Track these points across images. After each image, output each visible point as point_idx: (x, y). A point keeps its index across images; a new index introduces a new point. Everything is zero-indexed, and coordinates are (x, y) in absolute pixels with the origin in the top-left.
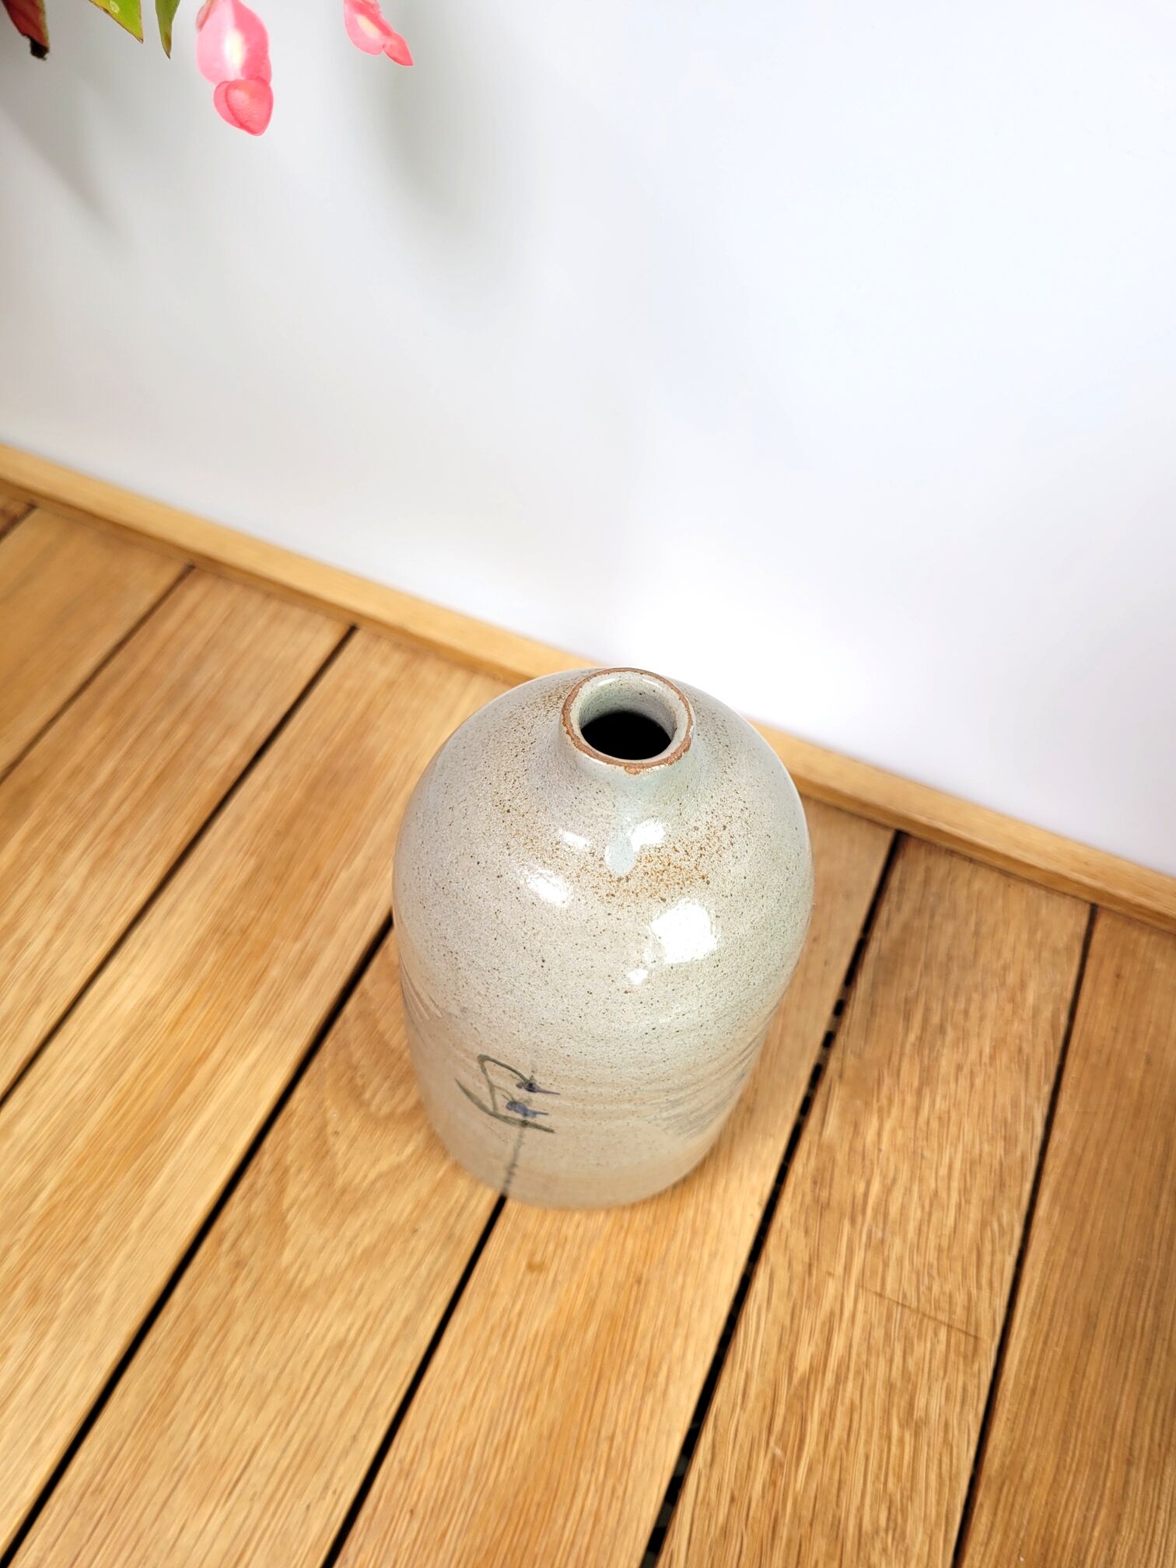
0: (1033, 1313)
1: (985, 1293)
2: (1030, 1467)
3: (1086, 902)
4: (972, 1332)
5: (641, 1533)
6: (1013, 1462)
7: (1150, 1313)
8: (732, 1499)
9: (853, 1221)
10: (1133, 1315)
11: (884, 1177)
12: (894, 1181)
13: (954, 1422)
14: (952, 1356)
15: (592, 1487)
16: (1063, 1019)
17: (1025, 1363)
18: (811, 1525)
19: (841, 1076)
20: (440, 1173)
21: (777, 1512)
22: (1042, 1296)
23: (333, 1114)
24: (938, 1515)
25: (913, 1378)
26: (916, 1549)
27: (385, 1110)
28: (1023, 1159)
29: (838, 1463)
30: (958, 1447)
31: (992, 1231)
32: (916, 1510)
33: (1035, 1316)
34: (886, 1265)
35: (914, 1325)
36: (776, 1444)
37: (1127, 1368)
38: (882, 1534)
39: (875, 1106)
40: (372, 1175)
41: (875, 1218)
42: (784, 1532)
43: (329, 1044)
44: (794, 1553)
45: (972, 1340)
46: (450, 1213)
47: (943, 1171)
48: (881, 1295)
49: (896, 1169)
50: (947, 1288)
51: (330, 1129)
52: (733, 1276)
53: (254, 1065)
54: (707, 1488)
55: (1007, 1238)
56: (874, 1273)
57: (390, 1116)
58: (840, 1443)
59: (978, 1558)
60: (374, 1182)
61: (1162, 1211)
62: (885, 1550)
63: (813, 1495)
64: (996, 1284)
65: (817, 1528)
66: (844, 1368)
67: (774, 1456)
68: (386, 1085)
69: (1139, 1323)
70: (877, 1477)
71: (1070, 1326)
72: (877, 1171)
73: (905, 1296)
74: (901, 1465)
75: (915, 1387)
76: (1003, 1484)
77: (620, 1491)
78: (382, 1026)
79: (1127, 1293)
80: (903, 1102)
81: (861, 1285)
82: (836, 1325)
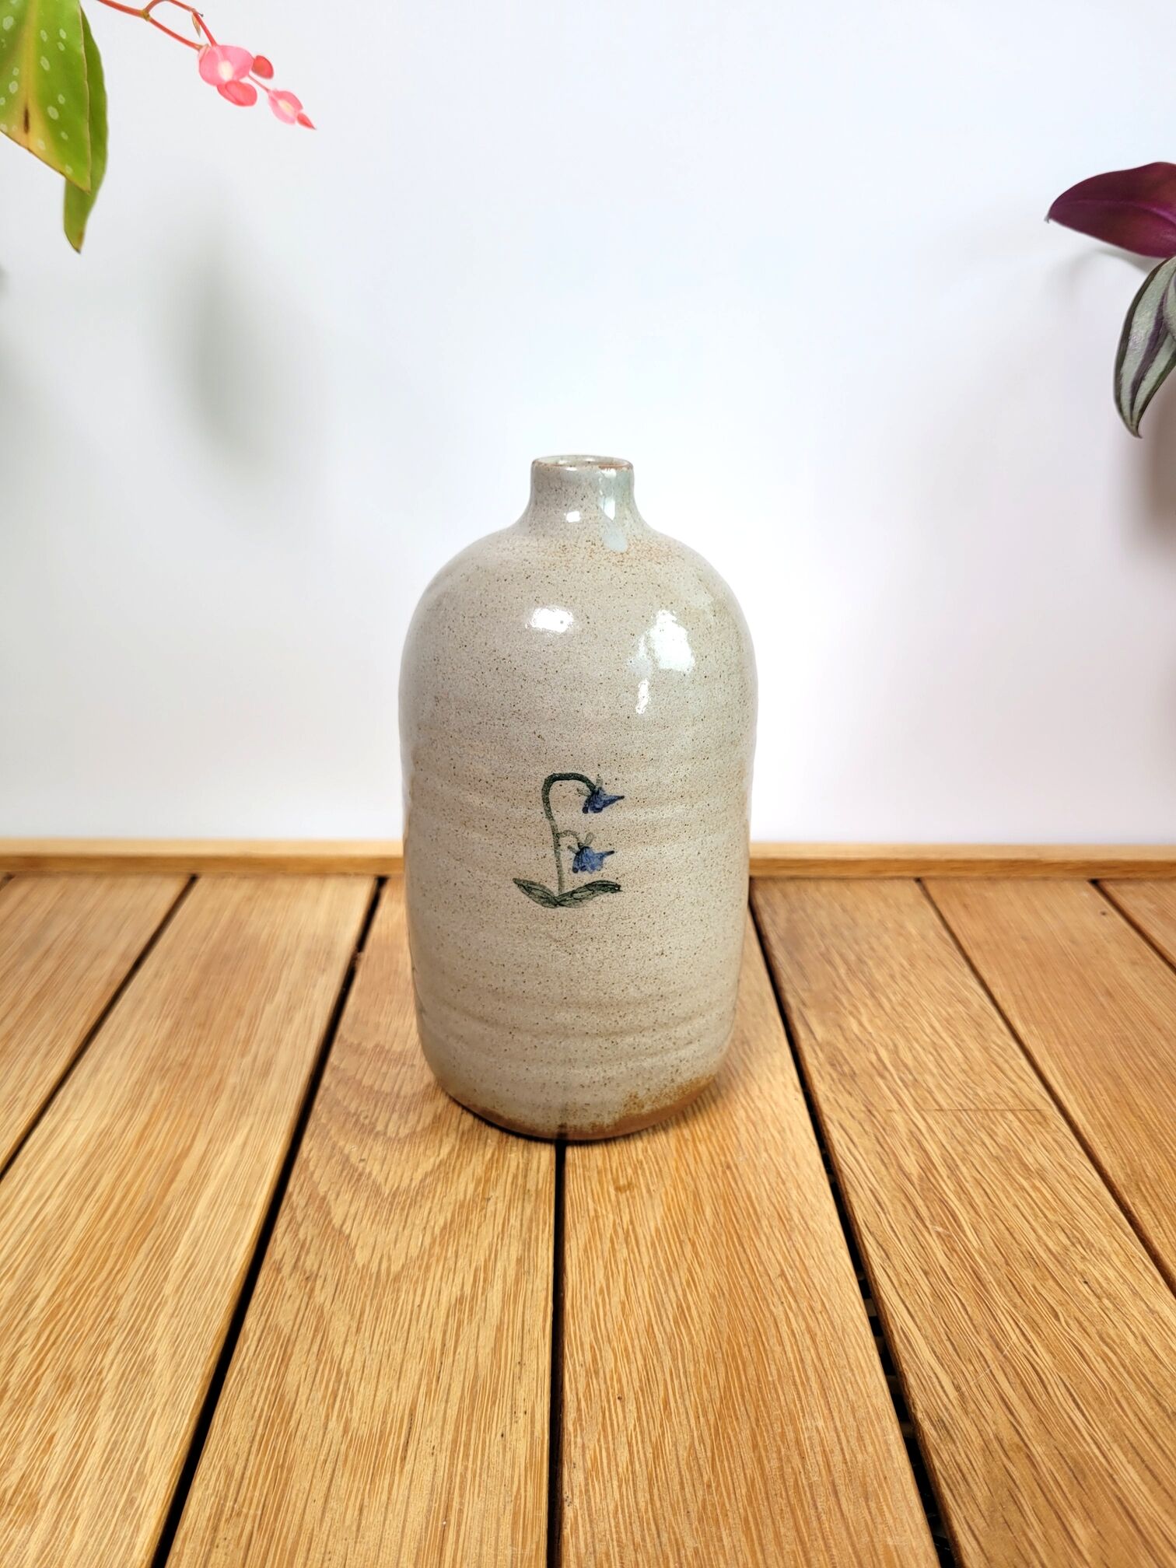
0: (1067, 1085)
1: (1021, 1084)
2: (1149, 1170)
3: (909, 878)
4: (1032, 1108)
5: (861, 1329)
6: (1132, 1169)
7: (1151, 1059)
8: (926, 1273)
9: (882, 1077)
10: (1140, 1063)
11: (886, 1047)
12: (895, 1046)
13: (1065, 1162)
14: (1029, 1127)
15: (791, 1315)
16: (946, 935)
17: (1089, 1113)
18: (1008, 1264)
19: (804, 1004)
20: (488, 1156)
21: (972, 1267)
22: (1065, 1073)
23: (352, 1149)
24: (1106, 1221)
25: (1010, 1148)
26: (1109, 1248)
27: (404, 1131)
28: (983, 1008)
29: (995, 1218)
30: (1083, 1176)
31: (995, 1050)
32: (1083, 1223)
33: (1071, 1086)
34: (930, 1093)
35: (983, 1118)
36: (933, 1224)
37: (1165, 1092)
38: (1072, 1249)
39: (846, 1013)
40: (418, 1176)
41: (897, 1069)
42: (988, 1277)
43: (318, 1107)
44: (1009, 1287)
45: (1036, 1113)
46: (515, 1177)
47: (928, 1030)
48: (941, 1110)
49: (891, 1040)
50: (990, 1090)
51: (354, 1159)
52: (809, 1138)
53: (245, 1144)
54: (897, 1275)
55: (1010, 1052)
56: (924, 1100)
57: (413, 1134)
58: (986, 1206)
59: (1162, 1236)
60: (423, 1180)
61: (1105, 1004)
62: (1083, 1258)
63: (992, 1245)
64: (1025, 1077)
65: (1016, 1265)
66: (950, 1161)
67: (939, 1234)
68: (395, 1116)
69: (1149, 1066)
70: (1036, 1216)
71: (1101, 1082)
72: (877, 1045)
73: (961, 1105)
74: (1048, 1201)
75: (1016, 1152)
76: (1138, 1185)
77: (818, 1307)
78: (367, 1082)
79: (1124, 1052)
80: (866, 1005)
81: (919, 1109)
82: (921, 1138)
